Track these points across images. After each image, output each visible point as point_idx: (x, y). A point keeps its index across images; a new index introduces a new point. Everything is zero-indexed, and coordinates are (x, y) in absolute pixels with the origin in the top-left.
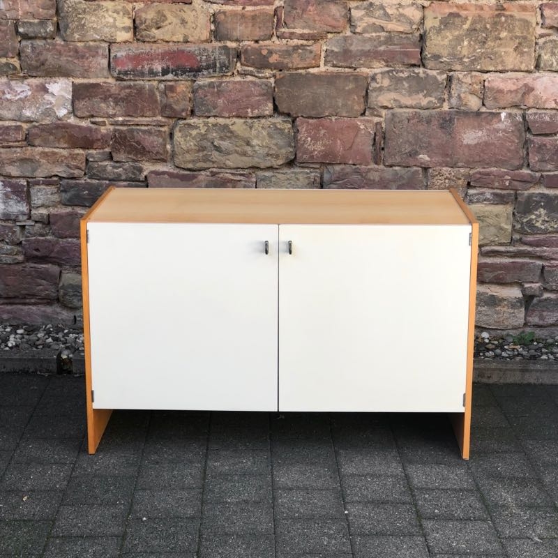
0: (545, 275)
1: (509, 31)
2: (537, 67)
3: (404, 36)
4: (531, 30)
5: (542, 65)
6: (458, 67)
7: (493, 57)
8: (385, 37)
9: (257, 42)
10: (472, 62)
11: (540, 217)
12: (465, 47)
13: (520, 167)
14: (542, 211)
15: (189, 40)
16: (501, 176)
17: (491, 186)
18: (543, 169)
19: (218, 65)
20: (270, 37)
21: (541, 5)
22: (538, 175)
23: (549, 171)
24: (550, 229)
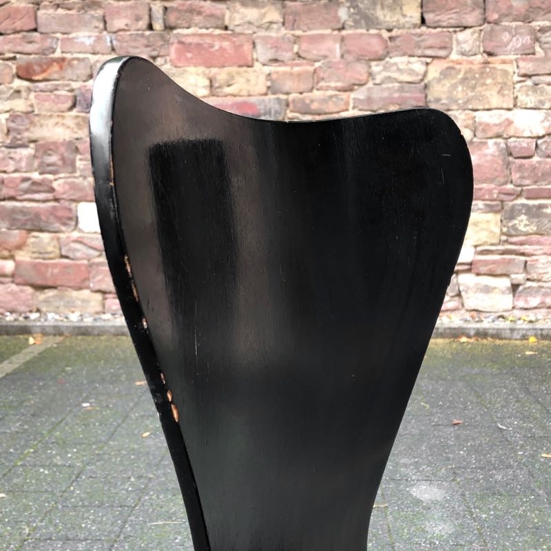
0: (528, 267)
1: (493, 79)
2: (515, 106)
3: (413, 85)
4: (510, 77)
5: (519, 104)
6: (455, 107)
7: (481, 99)
8: (398, 87)
9: (301, 93)
10: (465, 103)
11: (522, 223)
12: (460, 92)
13: (506, 183)
14: (523, 217)
15: (252, 93)
16: (490, 191)
17: (482, 198)
18: (523, 184)
19: (273, 112)
20: (311, 90)
21: (517, 59)
22: (519, 189)
23: (528, 185)
24: (531, 232)
